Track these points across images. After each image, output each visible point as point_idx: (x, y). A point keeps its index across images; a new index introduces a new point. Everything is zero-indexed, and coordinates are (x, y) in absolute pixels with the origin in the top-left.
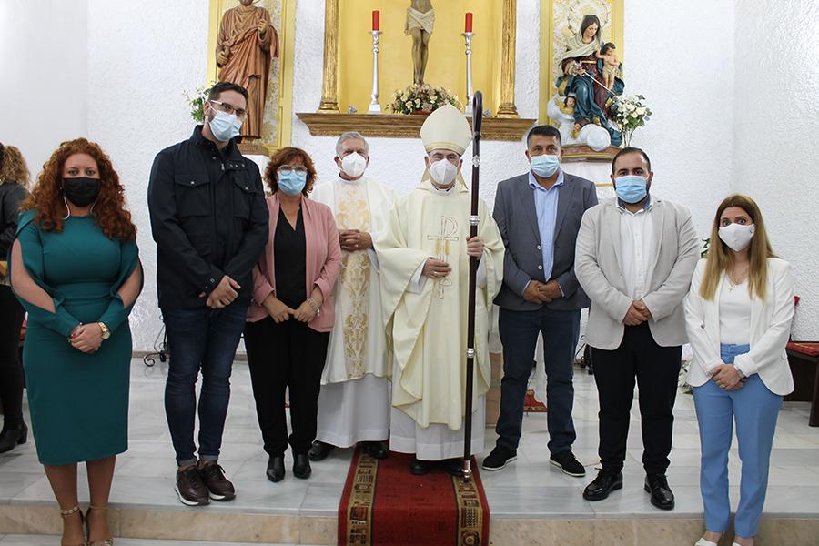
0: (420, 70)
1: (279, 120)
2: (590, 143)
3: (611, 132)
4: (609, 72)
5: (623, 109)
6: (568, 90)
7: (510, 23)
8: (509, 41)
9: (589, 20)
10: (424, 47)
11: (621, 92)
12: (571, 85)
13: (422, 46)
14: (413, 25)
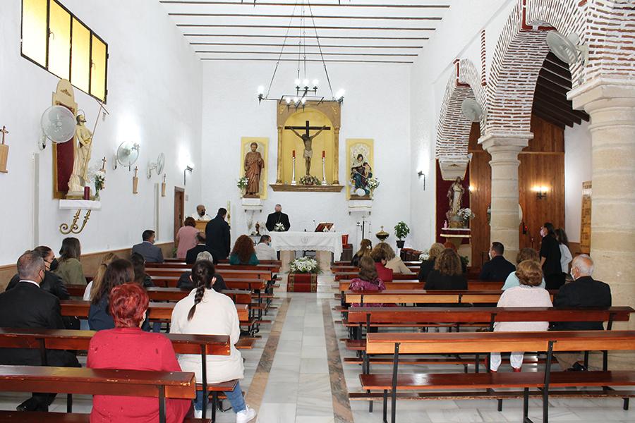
0: (308, 170)
1: (263, 186)
2: (359, 194)
3: (366, 191)
4: (367, 171)
5: (370, 183)
6: (353, 177)
7: (336, 155)
8: (336, 161)
9: (360, 156)
10: (309, 162)
11: (371, 177)
12: (354, 176)
13: (308, 162)
14: (306, 156)
